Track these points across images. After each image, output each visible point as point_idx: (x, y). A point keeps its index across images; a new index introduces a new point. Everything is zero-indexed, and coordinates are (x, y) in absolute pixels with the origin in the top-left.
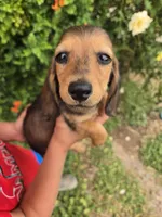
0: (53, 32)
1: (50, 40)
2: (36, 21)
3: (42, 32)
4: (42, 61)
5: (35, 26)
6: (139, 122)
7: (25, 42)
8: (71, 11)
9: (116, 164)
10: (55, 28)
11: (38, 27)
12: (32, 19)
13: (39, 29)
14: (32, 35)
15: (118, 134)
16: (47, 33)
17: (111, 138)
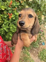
0: (10, 24)
1: (9, 26)
2: (5, 21)
3: (6, 24)
5: (4, 22)
6: (37, 46)
7: (2, 27)
10: (10, 23)
11: (5, 23)
13: (6, 23)
15: (31, 51)
16: (8, 24)
17: (29, 53)
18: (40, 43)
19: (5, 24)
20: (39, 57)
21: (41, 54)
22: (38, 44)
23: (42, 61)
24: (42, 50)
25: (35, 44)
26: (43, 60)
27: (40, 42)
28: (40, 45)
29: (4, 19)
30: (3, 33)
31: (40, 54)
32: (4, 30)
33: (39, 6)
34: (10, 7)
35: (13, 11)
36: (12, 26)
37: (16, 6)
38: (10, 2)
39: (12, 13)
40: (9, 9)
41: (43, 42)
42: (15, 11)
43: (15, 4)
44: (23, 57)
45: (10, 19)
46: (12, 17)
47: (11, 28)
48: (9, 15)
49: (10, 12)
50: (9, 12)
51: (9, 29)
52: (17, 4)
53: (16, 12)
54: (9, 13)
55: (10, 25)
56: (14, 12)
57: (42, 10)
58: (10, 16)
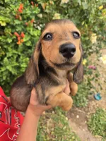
0: (19, 56)
1: (17, 60)
2: (8, 51)
3: (12, 56)
4: (13, 73)
5: (7, 54)
6: (83, 104)
8: (28, 44)
9: (73, 138)
10: (20, 54)
11: (9, 54)
12: (6, 50)
14: (6, 59)
15: (70, 115)
16: (15, 57)
17: (67, 119)
18: (89, 96)
19: (8, 58)
20: (89, 126)
21: (92, 120)
22: (85, 99)
23: (96, 136)
24: (94, 112)
25: (80, 99)
26: (99, 134)
27: (91, 94)
28: (91, 100)
29: (5, 47)
30: (4, 78)
31: (90, 120)
32: (7, 70)
33: (84, 13)
34: (19, 19)
35: (25, 26)
36: (24, 60)
37: (31, 17)
38: (18, 7)
39: (22, 33)
40: (17, 22)
41: (96, 93)
42: (30, 27)
43: (28, 12)
44: (53, 129)
45: (20, 46)
46: (24, 40)
47: (22, 66)
48: (17, 37)
49: (19, 29)
50: (17, 30)
51: (18, 68)
52: (34, 12)
53: (32, 29)
54: (17, 32)
55: (20, 60)
56: (28, 29)
57: (92, 22)
58: (19, 38)
